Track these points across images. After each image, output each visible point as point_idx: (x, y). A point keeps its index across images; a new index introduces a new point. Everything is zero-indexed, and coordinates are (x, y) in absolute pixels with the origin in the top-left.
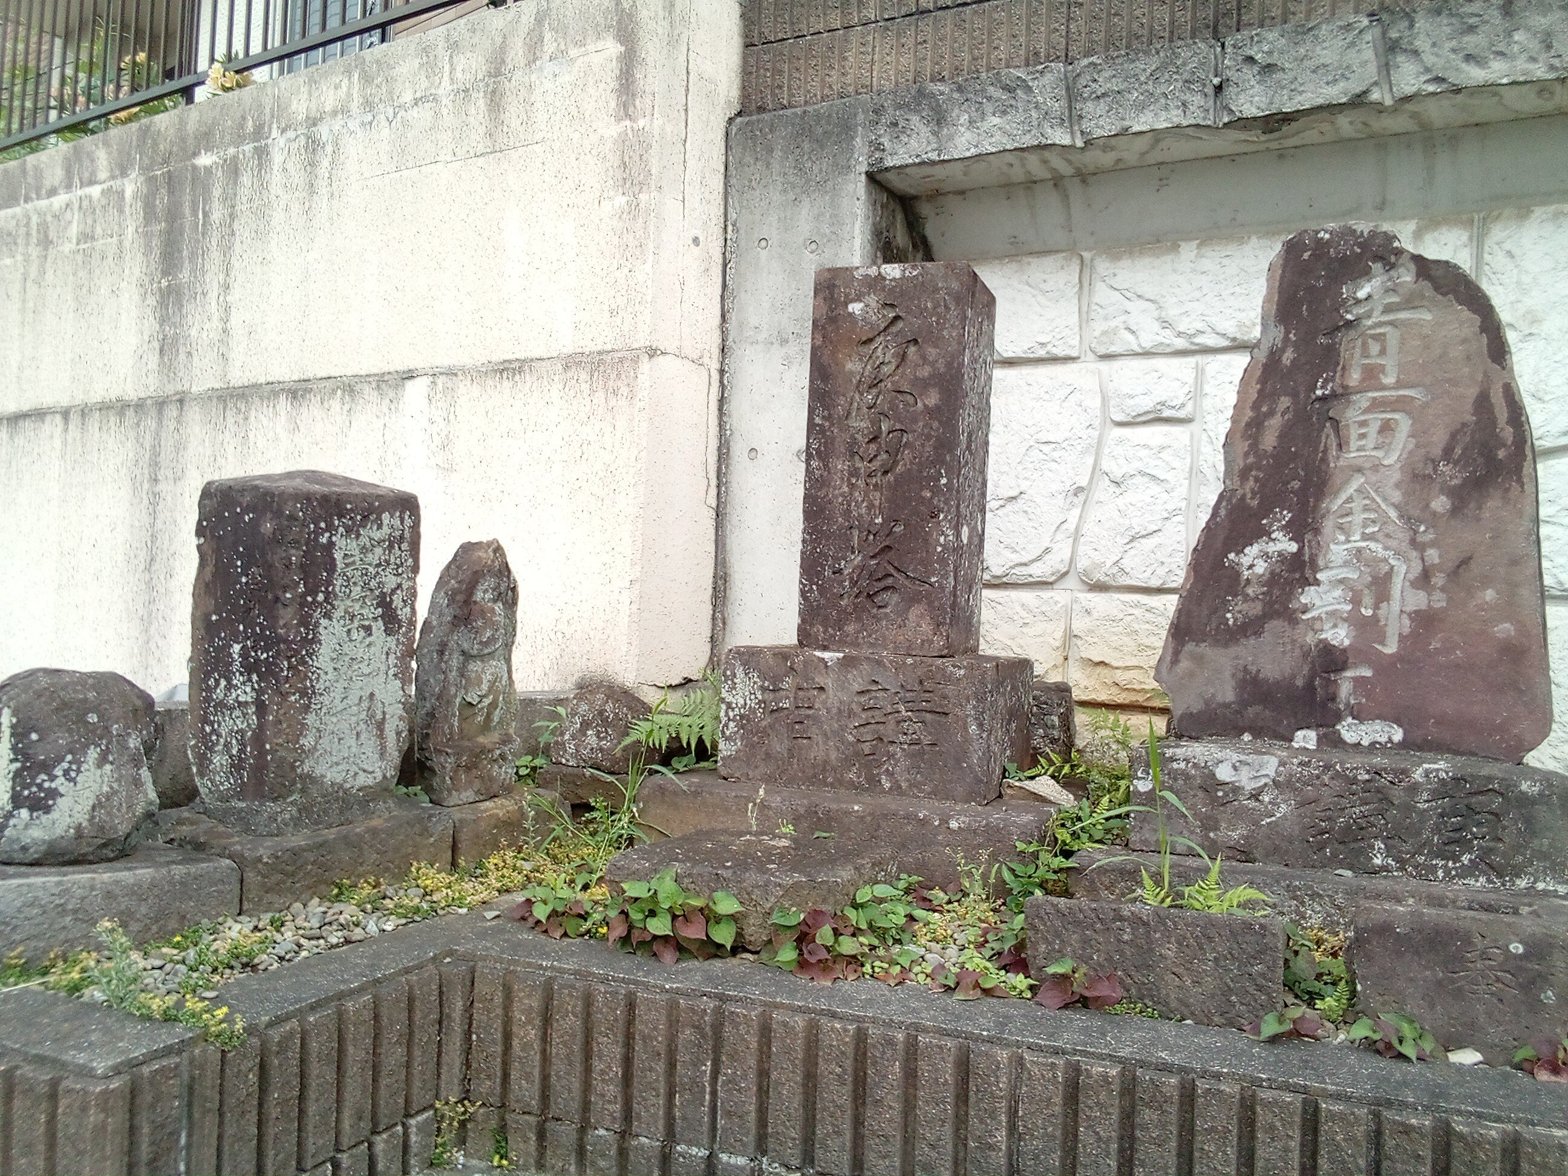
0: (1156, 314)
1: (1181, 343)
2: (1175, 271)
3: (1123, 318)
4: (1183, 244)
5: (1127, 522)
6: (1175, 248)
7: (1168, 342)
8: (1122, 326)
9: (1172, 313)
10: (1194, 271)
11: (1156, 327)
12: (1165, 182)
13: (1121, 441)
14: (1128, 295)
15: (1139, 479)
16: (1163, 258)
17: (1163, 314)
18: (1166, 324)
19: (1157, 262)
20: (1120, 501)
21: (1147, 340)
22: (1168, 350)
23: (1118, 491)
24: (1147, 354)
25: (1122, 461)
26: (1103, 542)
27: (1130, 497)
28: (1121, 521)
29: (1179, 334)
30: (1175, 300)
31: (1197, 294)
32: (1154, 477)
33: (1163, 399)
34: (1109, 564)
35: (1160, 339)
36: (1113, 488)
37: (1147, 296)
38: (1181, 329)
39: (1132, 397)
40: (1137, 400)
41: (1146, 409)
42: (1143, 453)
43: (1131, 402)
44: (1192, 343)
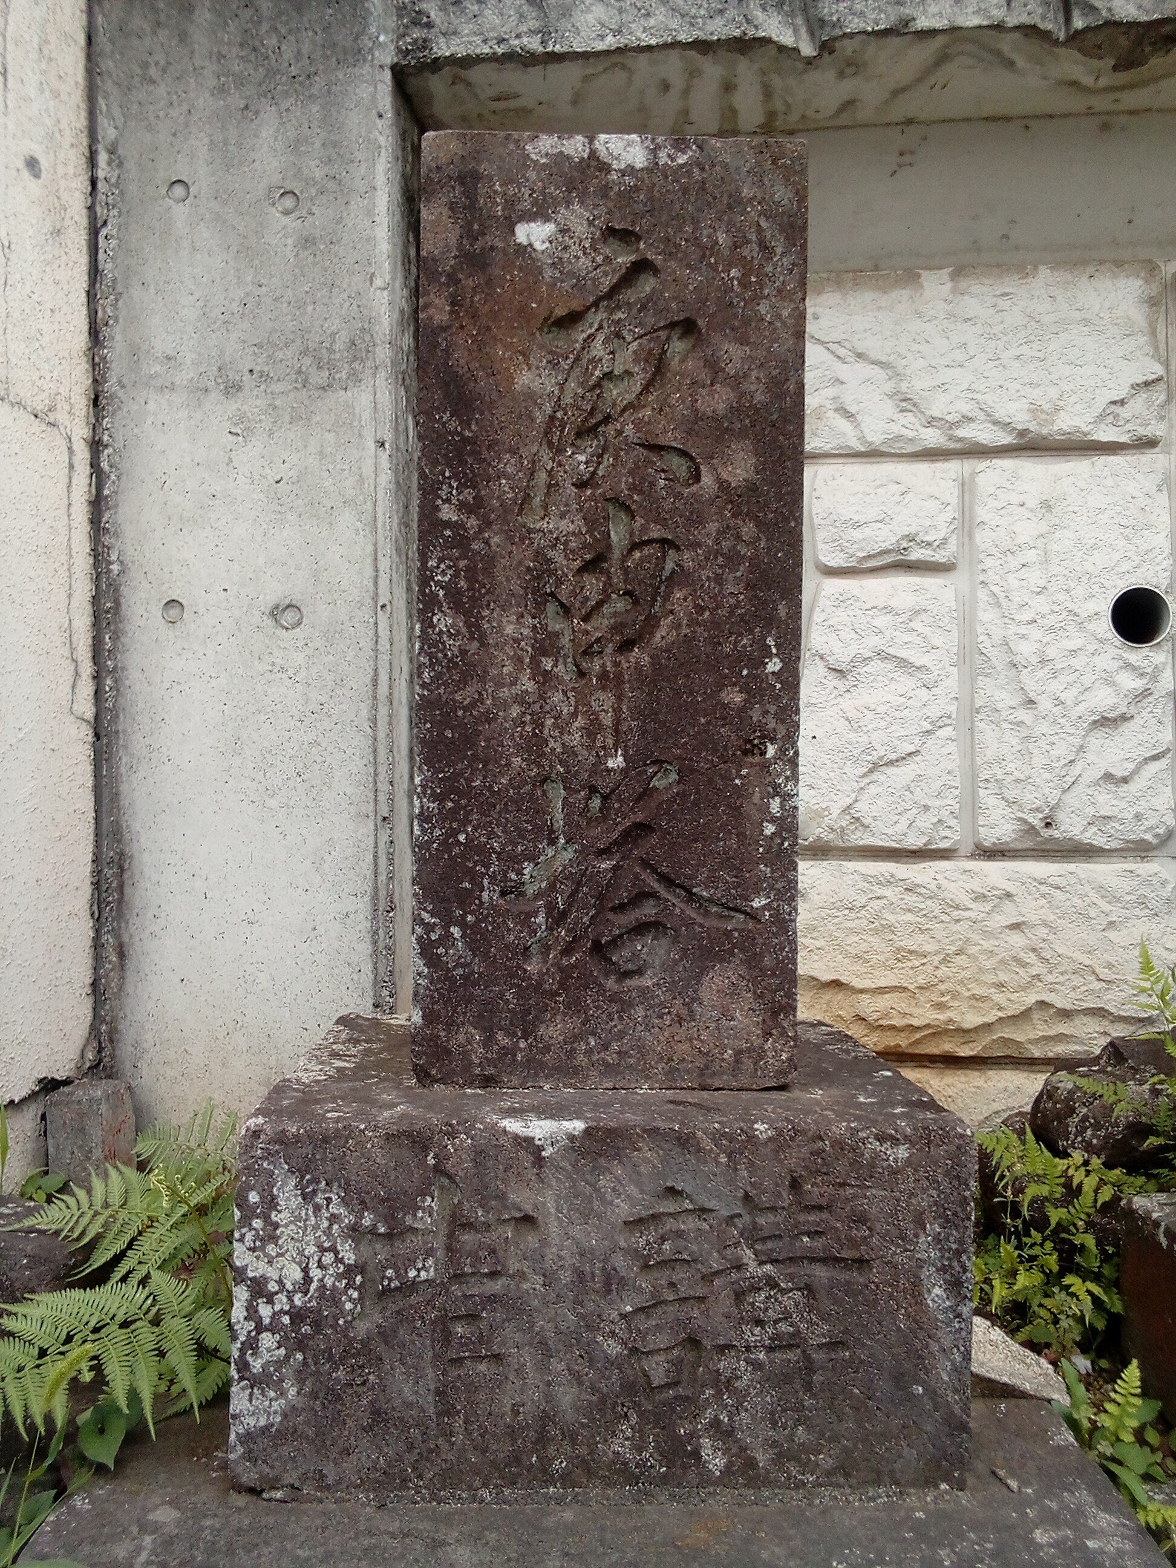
0: (889, 387)
1: (932, 438)
2: (919, 314)
3: (831, 392)
4: (924, 274)
5: (864, 739)
6: (910, 277)
7: (910, 434)
8: (829, 405)
9: (918, 384)
10: (951, 316)
11: (889, 408)
12: (907, 158)
13: (842, 601)
14: (842, 352)
15: (877, 665)
16: (895, 294)
17: (904, 386)
18: (906, 403)
19: (884, 300)
20: (847, 704)
21: (875, 432)
22: (910, 449)
23: (841, 685)
24: (873, 454)
25: (847, 635)
26: (822, 773)
27: (864, 697)
28: (852, 736)
29: (931, 422)
30: (921, 363)
31: (960, 356)
32: (903, 664)
33: (913, 530)
34: (836, 811)
35: (896, 429)
36: (833, 681)
37: (873, 355)
38: (936, 414)
39: (857, 525)
40: (867, 531)
41: (884, 546)
42: (882, 621)
43: (857, 534)
44: (951, 438)
